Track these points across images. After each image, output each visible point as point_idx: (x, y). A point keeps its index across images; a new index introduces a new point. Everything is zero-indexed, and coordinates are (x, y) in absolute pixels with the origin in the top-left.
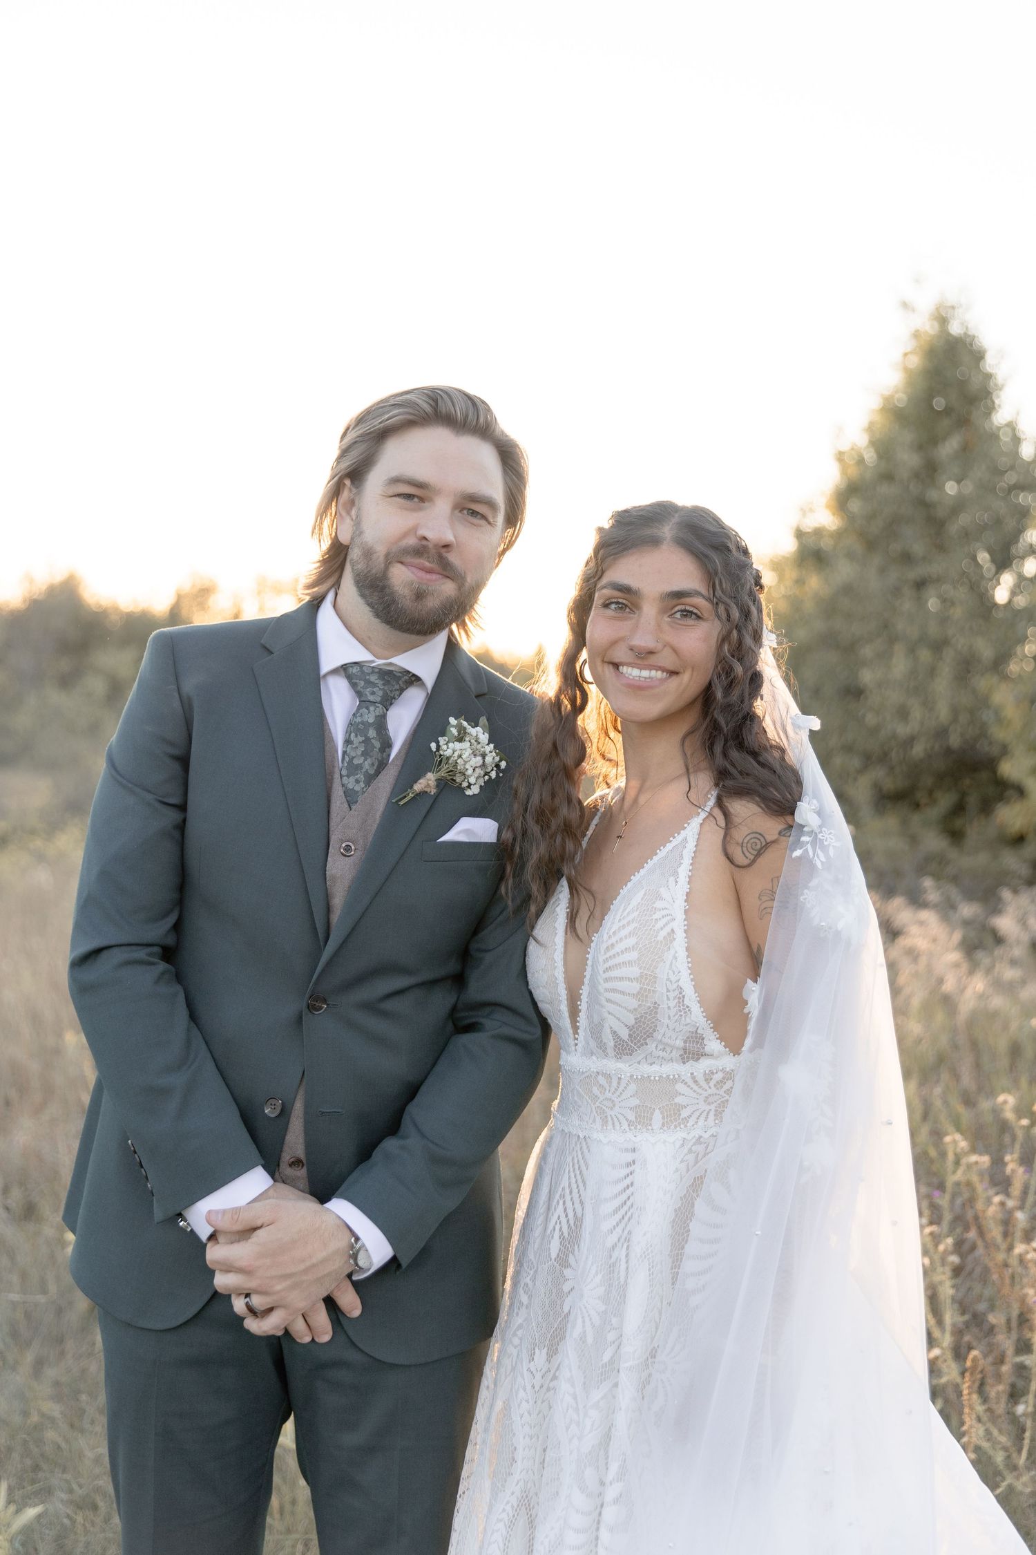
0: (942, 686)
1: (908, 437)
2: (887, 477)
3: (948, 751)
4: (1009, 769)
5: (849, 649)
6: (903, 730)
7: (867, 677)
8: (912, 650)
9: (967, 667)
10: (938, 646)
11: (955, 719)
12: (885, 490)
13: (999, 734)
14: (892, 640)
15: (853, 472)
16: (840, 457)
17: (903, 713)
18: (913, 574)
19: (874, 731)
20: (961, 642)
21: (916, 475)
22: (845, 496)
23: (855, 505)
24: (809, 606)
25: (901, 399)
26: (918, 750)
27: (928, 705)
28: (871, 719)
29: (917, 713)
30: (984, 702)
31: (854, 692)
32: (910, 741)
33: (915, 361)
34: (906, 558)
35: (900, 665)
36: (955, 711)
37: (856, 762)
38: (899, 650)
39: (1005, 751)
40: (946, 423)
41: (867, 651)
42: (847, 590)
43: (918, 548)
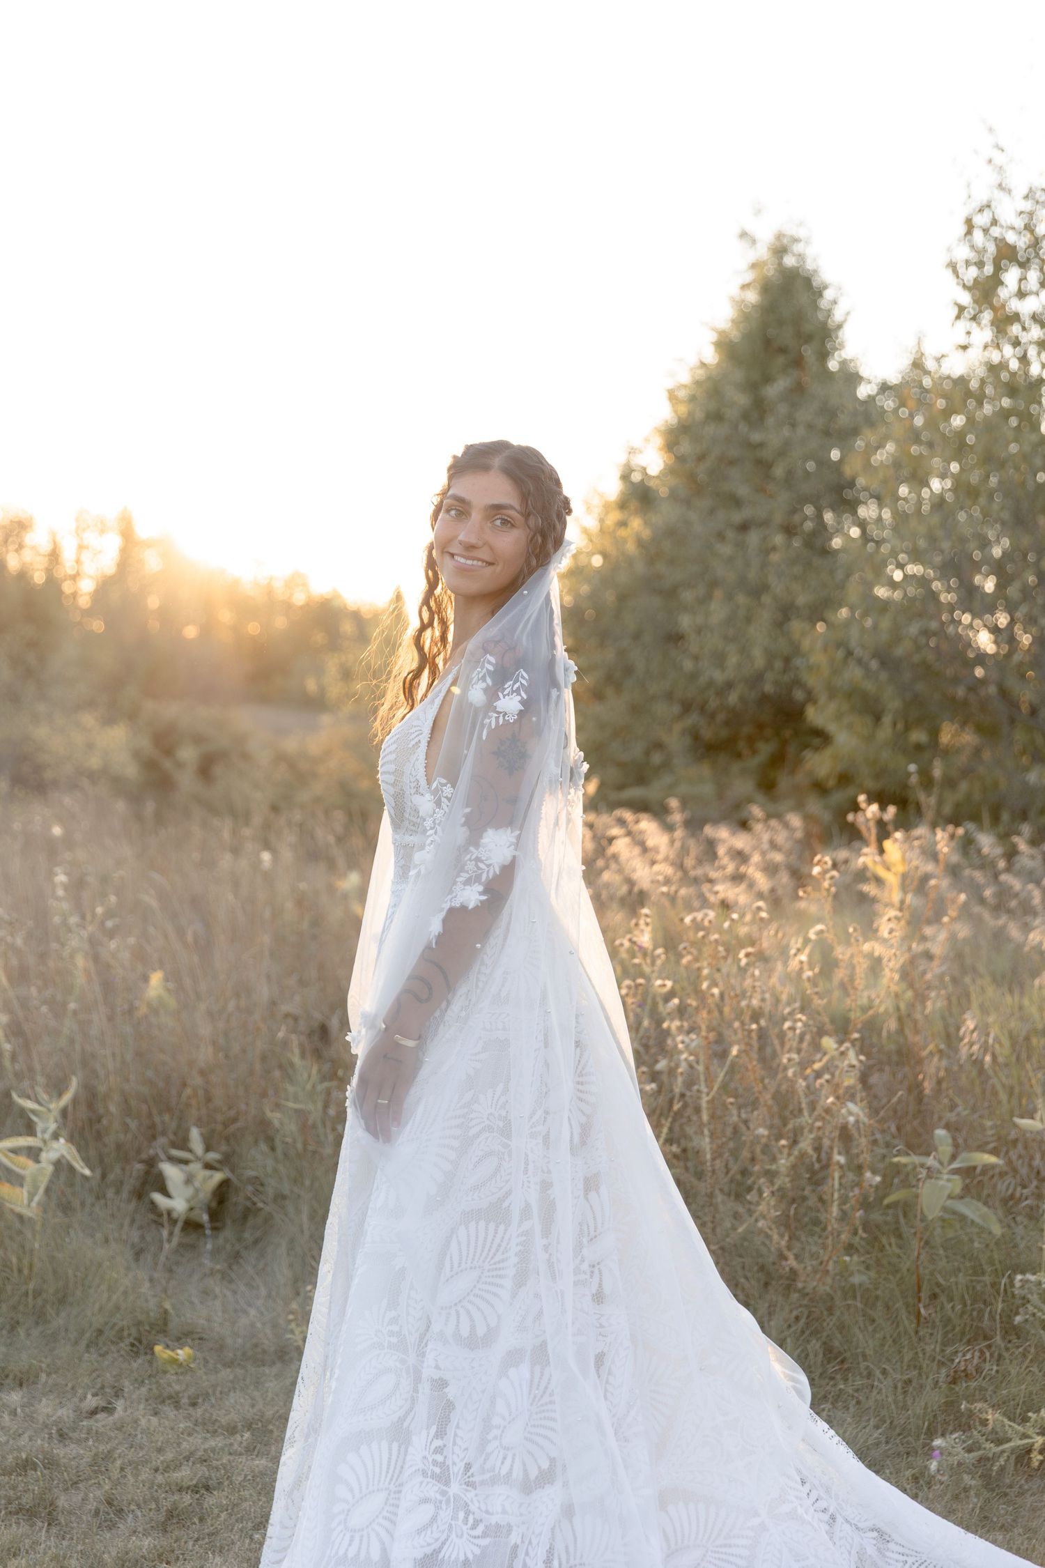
0: (759, 634)
1: (738, 375)
2: (716, 417)
3: (764, 699)
4: (814, 716)
5: (671, 593)
6: (719, 676)
7: (685, 622)
8: (729, 597)
9: (786, 612)
10: (758, 591)
11: (769, 666)
12: (710, 430)
13: (811, 681)
14: (714, 584)
15: (683, 409)
16: (672, 395)
17: (719, 659)
18: (737, 517)
19: (693, 676)
20: (778, 586)
21: (746, 416)
22: (675, 436)
23: (686, 447)
24: (631, 547)
25: (735, 335)
26: (733, 698)
27: (744, 651)
28: (688, 665)
29: (733, 660)
30: (796, 650)
31: (675, 638)
32: (729, 685)
33: (752, 297)
34: (735, 502)
35: (718, 611)
36: (770, 656)
37: (676, 709)
38: (718, 593)
39: (811, 698)
40: (780, 360)
41: (687, 596)
42: (671, 532)
43: (743, 490)
